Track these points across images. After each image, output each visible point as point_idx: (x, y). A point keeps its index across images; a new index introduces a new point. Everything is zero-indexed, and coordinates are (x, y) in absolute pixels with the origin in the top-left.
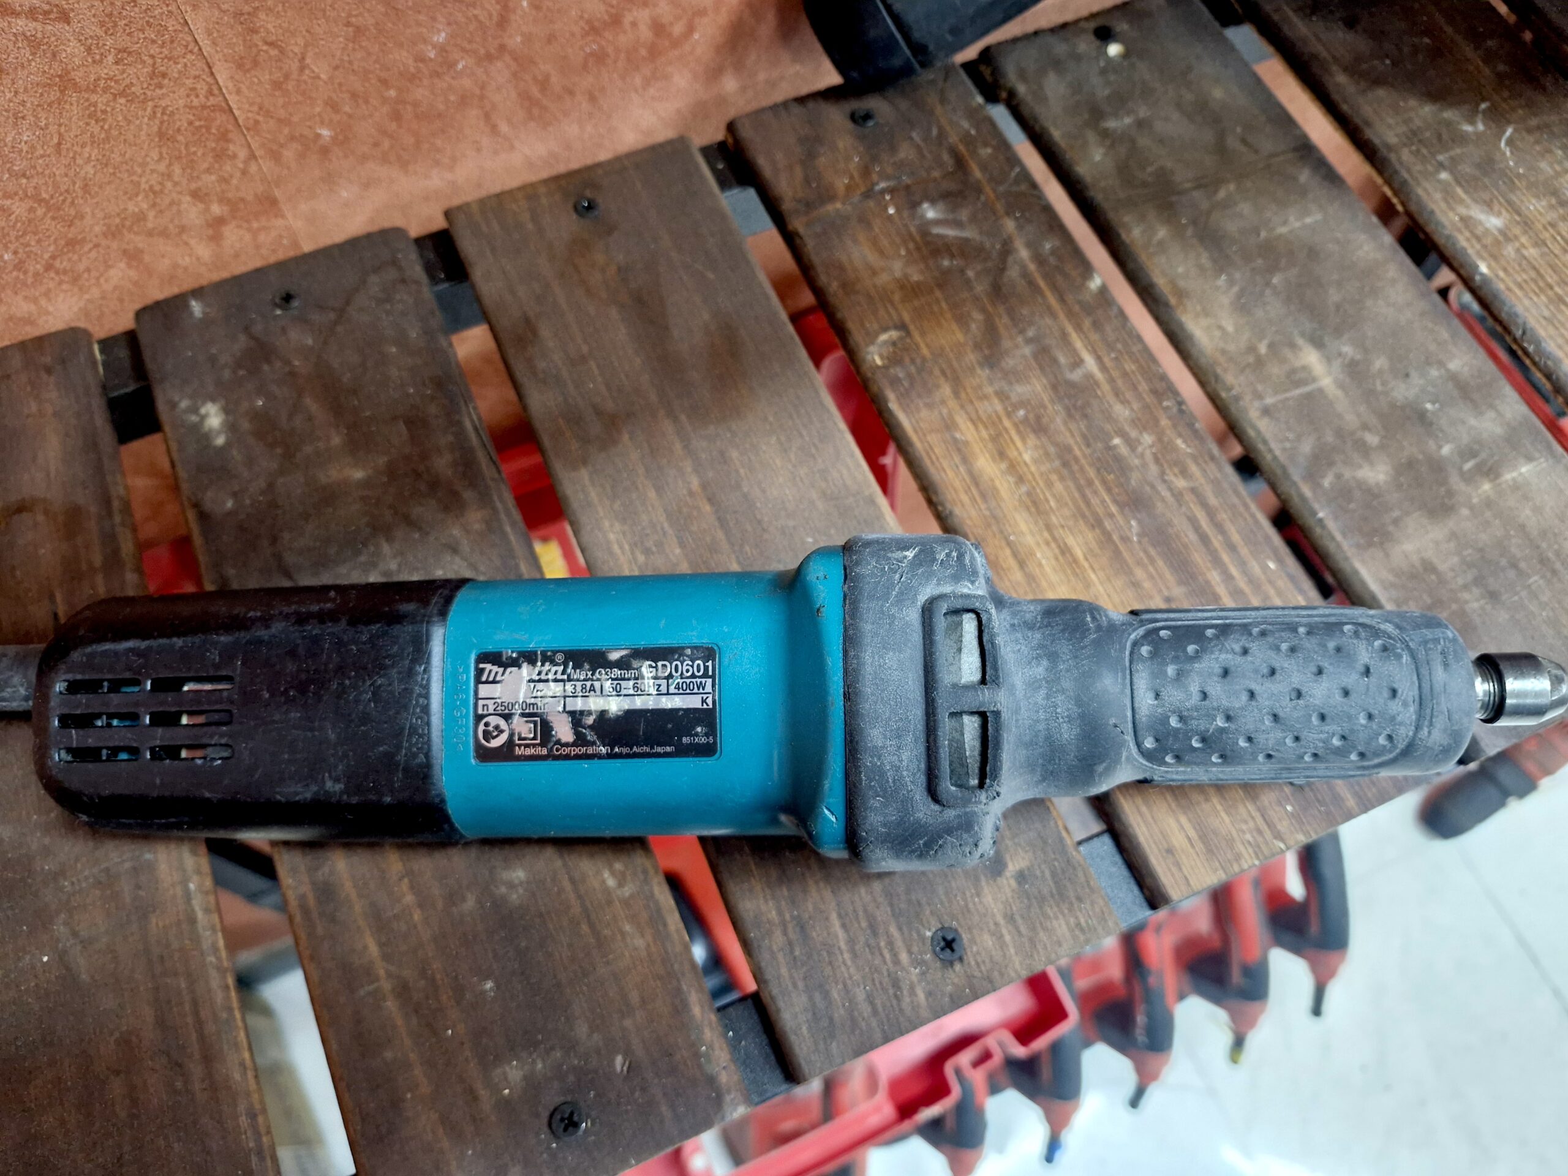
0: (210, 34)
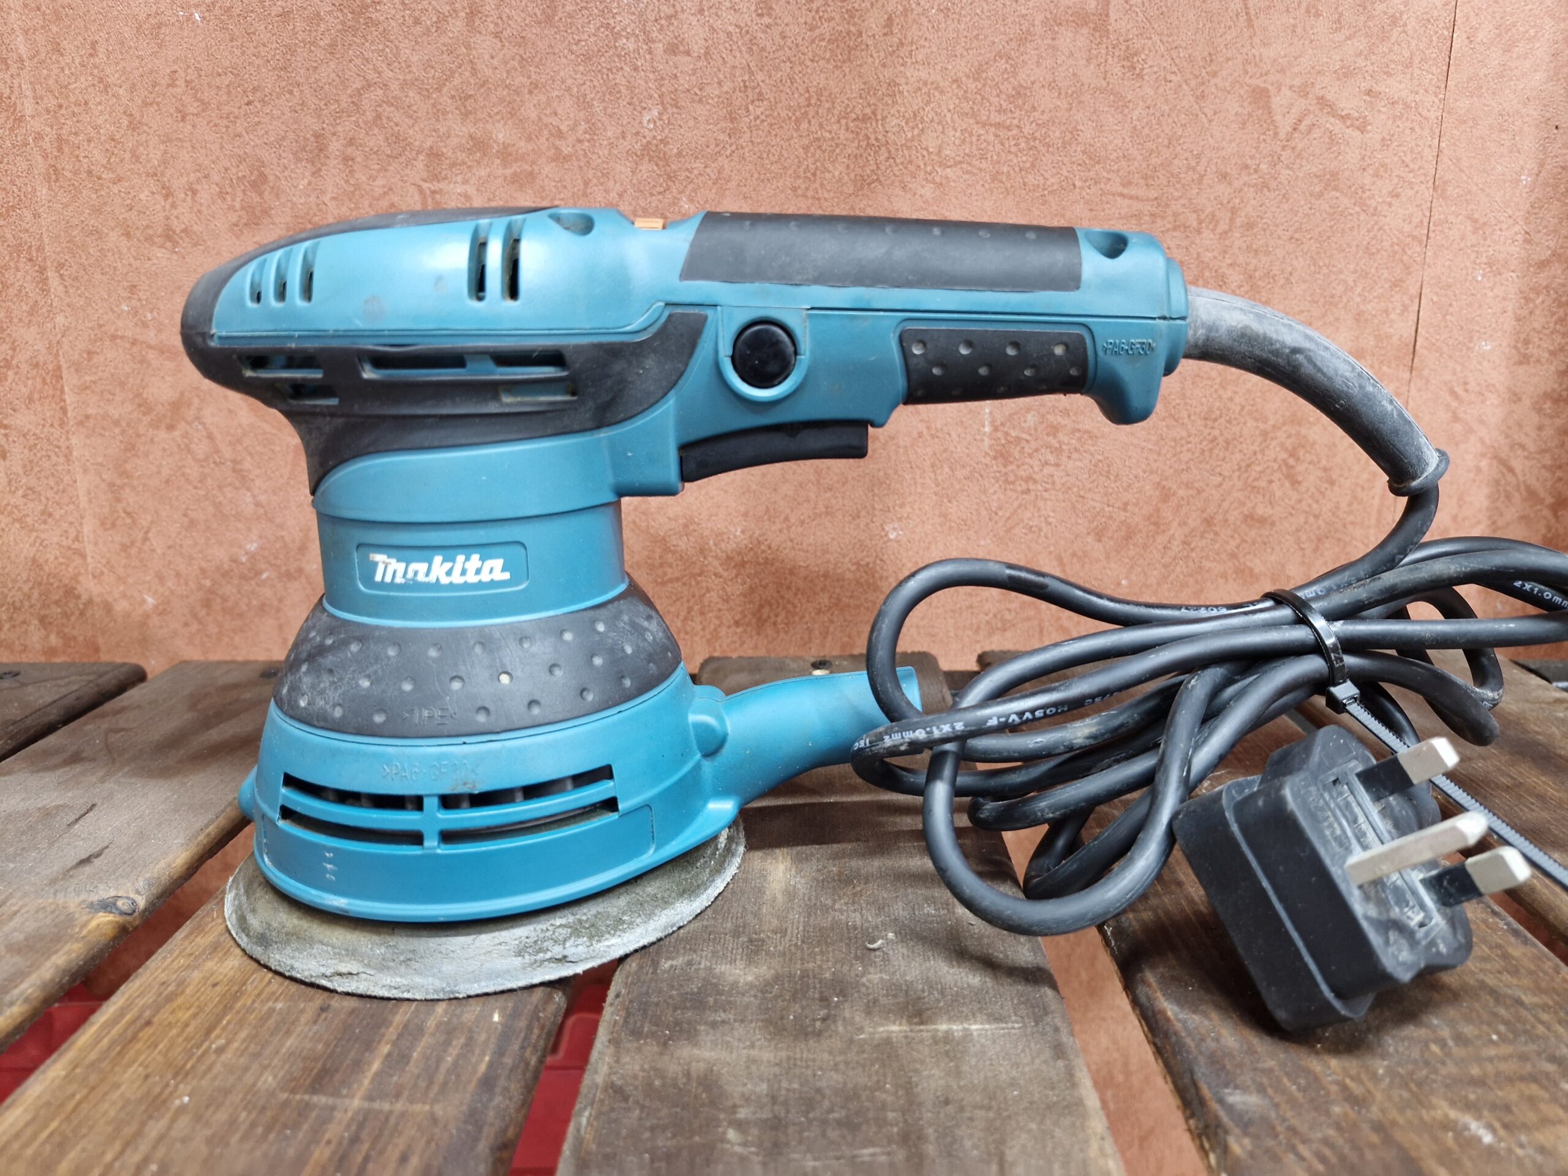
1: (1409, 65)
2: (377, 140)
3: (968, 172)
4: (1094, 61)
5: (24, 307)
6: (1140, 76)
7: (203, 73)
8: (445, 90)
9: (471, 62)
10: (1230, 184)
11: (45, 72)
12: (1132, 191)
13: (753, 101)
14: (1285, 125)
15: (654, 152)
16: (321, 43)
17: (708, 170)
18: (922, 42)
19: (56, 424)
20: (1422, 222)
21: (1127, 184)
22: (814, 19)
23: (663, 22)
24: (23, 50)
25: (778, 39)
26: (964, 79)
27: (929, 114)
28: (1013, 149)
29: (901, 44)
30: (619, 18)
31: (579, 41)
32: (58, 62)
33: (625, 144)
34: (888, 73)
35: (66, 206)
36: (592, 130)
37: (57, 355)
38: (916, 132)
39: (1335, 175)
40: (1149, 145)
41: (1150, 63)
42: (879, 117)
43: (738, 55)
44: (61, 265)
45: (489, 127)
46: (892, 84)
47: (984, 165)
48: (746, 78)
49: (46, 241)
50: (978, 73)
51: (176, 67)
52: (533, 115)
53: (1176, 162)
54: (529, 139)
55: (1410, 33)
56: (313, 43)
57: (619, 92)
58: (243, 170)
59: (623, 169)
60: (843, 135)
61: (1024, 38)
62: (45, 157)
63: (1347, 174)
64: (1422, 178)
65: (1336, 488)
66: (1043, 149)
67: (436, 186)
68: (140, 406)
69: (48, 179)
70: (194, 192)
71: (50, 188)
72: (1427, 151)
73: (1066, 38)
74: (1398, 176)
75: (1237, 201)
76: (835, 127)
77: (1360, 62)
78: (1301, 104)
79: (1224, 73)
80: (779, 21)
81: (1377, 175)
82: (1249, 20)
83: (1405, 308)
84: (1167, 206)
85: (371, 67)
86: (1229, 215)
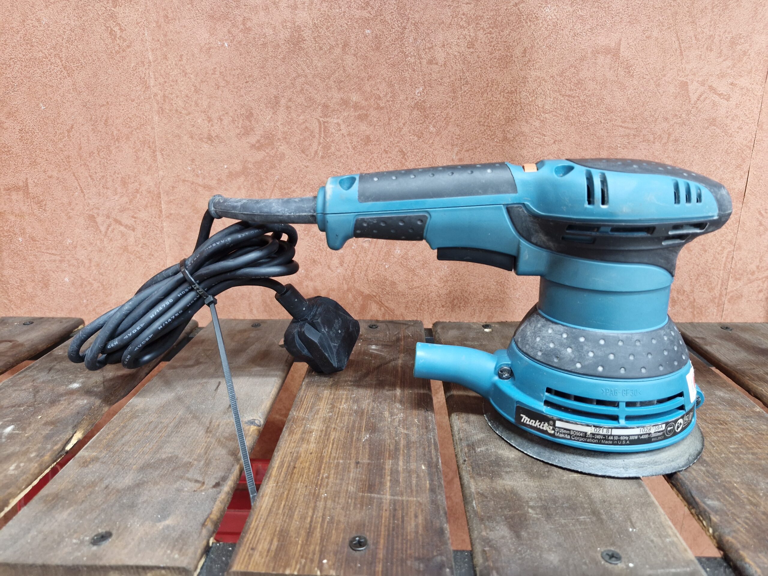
0: (170, 246)
1: (750, 72)
2: (301, 99)
3: (555, 116)
4: (613, 69)
5: (146, 167)
6: (632, 76)
7: (227, 69)
8: (332, 78)
9: (343, 66)
10: (668, 123)
11: (160, 67)
12: (626, 125)
13: (463, 85)
14: (694, 98)
15: (419, 106)
16: (279, 57)
17: (442, 114)
18: (539, 60)
19: (157, 217)
20: (751, 140)
21: (624, 122)
22: (492, 49)
23: (427, 50)
24: (151, 58)
25: (476, 58)
26: (556, 76)
27: (539, 90)
28: (575, 106)
29: (529, 61)
30: (408, 48)
31: (390, 58)
32: (166, 63)
33: (408, 103)
34: (523, 73)
35: (166, 124)
36: (393, 97)
37: (159, 187)
38: (533, 98)
39: (714, 119)
40: (635, 106)
41: (637, 70)
42: (518, 92)
43: (458, 65)
44: (162, 150)
45: (350, 94)
46: (525, 78)
47: (562, 113)
48: (461, 75)
49: (157, 139)
50: (561, 74)
51: (216, 66)
52: (369, 90)
53: (645, 113)
54: (366, 100)
55: (751, 58)
56: (275, 57)
57: (406, 80)
58: (243, 111)
59: (405, 113)
60: (502, 99)
61: (583, 59)
62: (158, 104)
63: (719, 119)
64: (753, 121)
65: (707, 253)
66: (588, 106)
67: (326, 120)
68: (194, 210)
69: (158, 112)
70: (221, 120)
71: (159, 117)
72: (756, 109)
73: (601, 59)
74: (742, 120)
75: (671, 130)
76: (498, 96)
77: (729, 71)
78: (702, 89)
79: (669, 75)
80: (477, 51)
81: (733, 119)
82: (681, 52)
83: (742, 177)
84: (641, 131)
85: (300, 68)
86: (667, 136)
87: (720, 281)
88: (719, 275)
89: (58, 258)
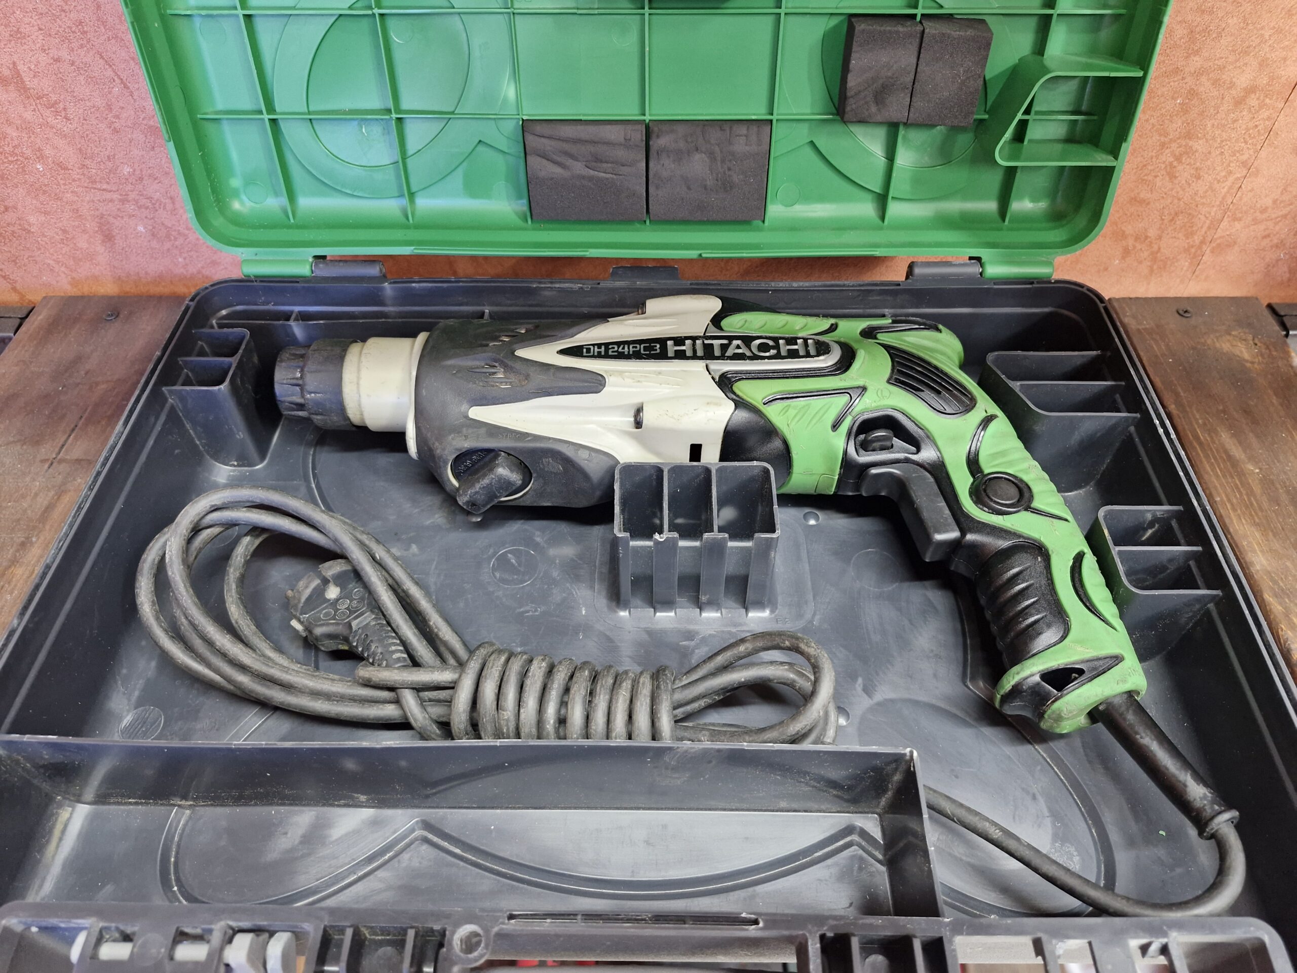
87: (1208, 222)
88: (1210, 213)
89: (116, 196)
